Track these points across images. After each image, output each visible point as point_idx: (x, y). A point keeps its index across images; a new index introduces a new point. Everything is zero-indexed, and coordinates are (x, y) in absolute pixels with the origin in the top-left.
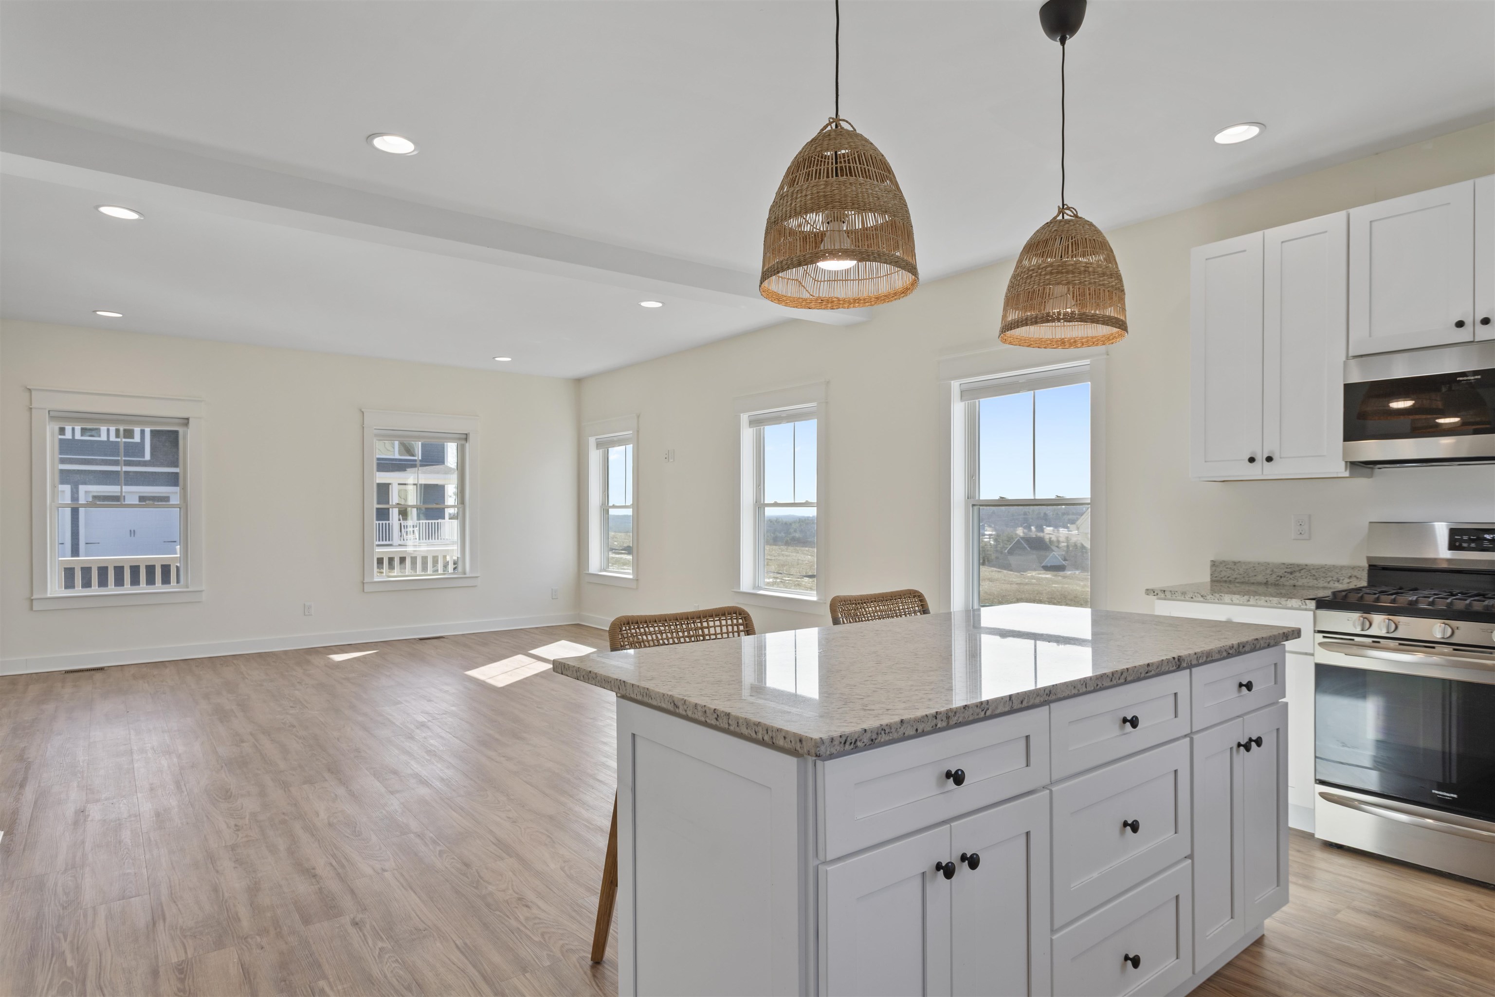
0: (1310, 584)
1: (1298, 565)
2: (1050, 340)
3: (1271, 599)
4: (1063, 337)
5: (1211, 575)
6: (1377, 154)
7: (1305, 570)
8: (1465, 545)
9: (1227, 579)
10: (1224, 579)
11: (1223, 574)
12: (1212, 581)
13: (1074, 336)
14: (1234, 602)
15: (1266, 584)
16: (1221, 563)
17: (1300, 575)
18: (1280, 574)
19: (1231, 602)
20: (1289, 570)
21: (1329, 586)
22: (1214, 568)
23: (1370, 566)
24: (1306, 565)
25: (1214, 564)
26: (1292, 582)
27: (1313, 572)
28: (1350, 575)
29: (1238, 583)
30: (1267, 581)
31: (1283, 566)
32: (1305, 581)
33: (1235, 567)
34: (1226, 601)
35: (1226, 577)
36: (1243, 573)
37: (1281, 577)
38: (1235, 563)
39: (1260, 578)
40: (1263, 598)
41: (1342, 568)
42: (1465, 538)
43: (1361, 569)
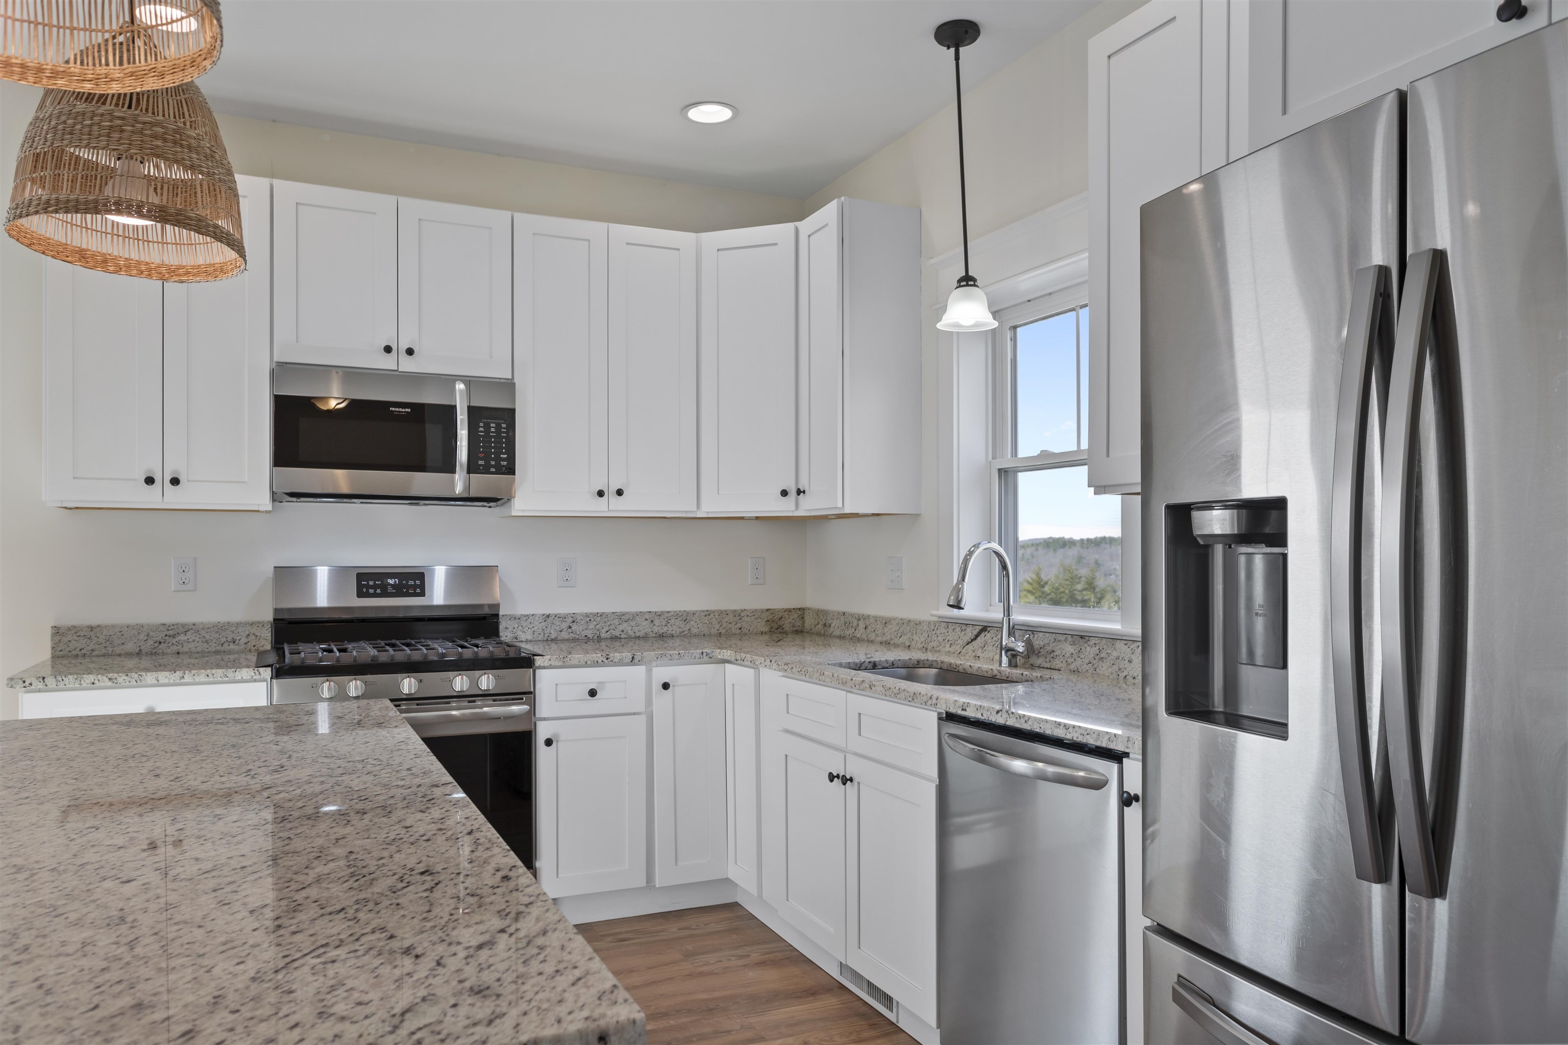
0: (199, 649)
1: (183, 625)
2: (61, 244)
3: (214, 671)
4: (84, 246)
5: (53, 648)
6: (274, 121)
7: (192, 631)
8: (371, 591)
9: (79, 653)
10: (74, 653)
11: (73, 645)
12: (54, 657)
13: (104, 251)
14: (161, 681)
15: (139, 654)
16: (69, 629)
17: (185, 638)
18: (159, 639)
19: (156, 682)
20: (171, 633)
21: (222, 649)
22: (57, 638)
23: (274, 620)
24: (194, 625)
25: (57, 632)
26: (175, 648)
27: (203, 633)
28: (247, 633)
29: (97, 656)
30: (140, 650)
31: (162, 628)
32: (192, 645)
33: (92, 634)
34: (149, 682)
35: (78, 650)
36: (103, 642)
37: (160, 643)
38: (91, 628)
39: (130, 647)
40: (202, 671)
41: (238, 625)
42: (371, 583)
43: (261, 625)
